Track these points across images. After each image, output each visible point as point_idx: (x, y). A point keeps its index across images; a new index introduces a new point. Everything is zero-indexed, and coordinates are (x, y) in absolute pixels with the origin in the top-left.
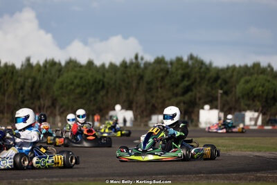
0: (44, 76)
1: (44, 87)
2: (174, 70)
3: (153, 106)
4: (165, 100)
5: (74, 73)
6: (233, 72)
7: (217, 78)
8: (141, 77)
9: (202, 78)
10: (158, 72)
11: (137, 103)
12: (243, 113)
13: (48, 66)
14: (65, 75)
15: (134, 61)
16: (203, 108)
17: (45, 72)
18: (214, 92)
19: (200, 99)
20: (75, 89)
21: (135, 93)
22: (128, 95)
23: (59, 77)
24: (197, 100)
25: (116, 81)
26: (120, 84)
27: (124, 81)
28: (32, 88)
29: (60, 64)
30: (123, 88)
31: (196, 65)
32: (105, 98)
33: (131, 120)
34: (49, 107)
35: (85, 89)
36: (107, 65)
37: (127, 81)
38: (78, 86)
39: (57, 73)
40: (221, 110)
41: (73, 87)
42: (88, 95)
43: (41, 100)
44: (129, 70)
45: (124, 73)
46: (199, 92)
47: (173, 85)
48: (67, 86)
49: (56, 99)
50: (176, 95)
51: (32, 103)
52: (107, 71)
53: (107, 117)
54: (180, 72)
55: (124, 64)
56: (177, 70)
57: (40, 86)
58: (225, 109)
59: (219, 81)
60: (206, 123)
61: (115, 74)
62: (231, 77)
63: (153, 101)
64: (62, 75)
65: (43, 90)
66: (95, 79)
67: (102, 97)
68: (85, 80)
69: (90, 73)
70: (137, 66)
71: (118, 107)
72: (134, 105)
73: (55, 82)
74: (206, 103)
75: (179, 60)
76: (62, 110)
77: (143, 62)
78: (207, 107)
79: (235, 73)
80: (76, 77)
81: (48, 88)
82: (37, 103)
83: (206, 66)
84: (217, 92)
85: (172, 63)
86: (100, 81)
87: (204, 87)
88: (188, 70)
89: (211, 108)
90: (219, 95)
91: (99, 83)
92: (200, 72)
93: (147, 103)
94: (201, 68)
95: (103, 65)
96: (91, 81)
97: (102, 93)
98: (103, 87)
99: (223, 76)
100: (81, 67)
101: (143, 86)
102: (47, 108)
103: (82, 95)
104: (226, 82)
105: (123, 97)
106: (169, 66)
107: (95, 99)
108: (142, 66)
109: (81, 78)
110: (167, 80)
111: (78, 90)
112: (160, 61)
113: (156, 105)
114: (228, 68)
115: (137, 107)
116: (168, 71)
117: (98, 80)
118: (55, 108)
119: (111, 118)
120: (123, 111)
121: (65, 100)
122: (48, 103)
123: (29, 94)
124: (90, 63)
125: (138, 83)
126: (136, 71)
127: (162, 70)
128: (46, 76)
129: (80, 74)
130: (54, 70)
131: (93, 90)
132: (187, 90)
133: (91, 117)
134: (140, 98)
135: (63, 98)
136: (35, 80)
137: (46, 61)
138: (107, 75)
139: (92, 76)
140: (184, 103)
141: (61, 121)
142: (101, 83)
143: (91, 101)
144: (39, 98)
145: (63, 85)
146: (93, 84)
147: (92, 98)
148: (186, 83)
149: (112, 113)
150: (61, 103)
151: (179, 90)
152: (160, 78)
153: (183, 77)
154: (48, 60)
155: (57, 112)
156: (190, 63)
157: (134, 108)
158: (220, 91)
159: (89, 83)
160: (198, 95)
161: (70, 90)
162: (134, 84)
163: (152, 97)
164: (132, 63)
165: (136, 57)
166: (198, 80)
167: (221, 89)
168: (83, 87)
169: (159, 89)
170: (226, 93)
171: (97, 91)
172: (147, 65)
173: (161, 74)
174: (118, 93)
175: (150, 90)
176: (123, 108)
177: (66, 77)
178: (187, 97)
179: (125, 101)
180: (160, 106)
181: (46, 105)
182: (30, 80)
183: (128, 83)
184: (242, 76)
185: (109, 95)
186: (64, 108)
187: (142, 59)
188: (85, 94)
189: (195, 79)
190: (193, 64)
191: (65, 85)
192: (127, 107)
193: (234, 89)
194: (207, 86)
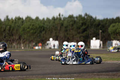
0: (15, 25)
1: (15, 30)
2: (78, 21)
3: (68, 38)
4: (74, 36)
5: (30, 23)
6: (106, 21)
7: (99, 25)
8: (62, 25)
9: (92, 25)
10: (70, 22)
11: (60, 37)
12: (112, 41)
13: (17, 20)
14: (25, 24)
15: (58, 17)
16: (92, 39)
17: (16, 23)
18: (97, 31)
19: (91, 35)
20: (30, 31)
21: (59, 32)
22: (56, 33)
23: (22, 25)
24: (89, 35)
25: (50, 26)
26: (52, 28)
27: (54, 26)
28: (9, 30)
29: (23, 19)
30: (53, 30)
31: (89, 18)
32: (45, 35)
33: (58, 45)
34: (18, 40)
35: (35, 30)
36: (45, 19)
37: (55, 26)
38: (32, 29)
39: (21, 23)
40: (101, 40)
41: (29, 30)
42: (36, 34)
43: (14, 36)
44: (56, 21)
45: (54, 22)
46: (90, 31)
47: (77, 28)
48: (26, 29)
49: (21, 36)
50: (79, 33)
51: (9, 38)
52: (46, 22)
53: (46, 44)
54: (81, 22)
55: (54, 18)
56: (79, 21)
57: (13, 29)
58: (103, 40)
59: (100, 26)
60: (94, 46)
61: (49, 23)
62: (106, 24)
63: (68, 36)
64: (24, 24)
65: (15, 31)
66: (40, 26)
67: (43, 34)
68: (35, 26)
69: (37, 23)
70: (60, 19)
71: (51, 39)
72: (59, 38)
73: (20, 27)
74: (94, 37)
75: (80, 16)
76: (24, 41)
77: (63, 17)
78: (94, 39)
79: (107, 22)
80: (30, 25)
81: (17, 30)
82: (12, 38)
83: (93, 19)
84: (99, 31)
85: (77, 18)
86: (42, 27)
87: (93, 29)
88: (85, 21)
89: (96, 39)
90: (100, 33)
91: (42, 28)
92: (91, 22)
93: (65, 37)
94: (91, 20)
95: (44, 19)
96: (38, 27)
97: (43, 32)
98: (44, 29)
99: (102, 24)
100: (33, 20)
101: (63, 29)
102: (17, 40)
103: (33, 34)
104: (103, 26)
105: (54, 34)
106: (76, 19)
107: (40, 35)
108: (62, 19)
109: (33, 25)
110: (75, 26)
111: (31, 31)
112: (71, 17)
113: (69, 38)
114: (104, 20)
115: (60, 39)
116: (75, 22)
117: (41, 26)
118: (20, 40)
119: (48, 44)
120: (54, 41)
121: (26, 36)
122: (17, 37)
123: (8, 34)
124: (37, 18)
125: (61, 27)
126: (59, 22)
127: (72, 21)
128: (16, 25)
129: (32, 24)
130: (20, 22)
131: (39, 31)
132: (85, 30)
133: (38, 44)
134: (62, 35)
135: (25, 35)
136: (11, 26)
137: (16, 17)
138: (45, 24)
139: (38, 24)
140: (83, 37)
141: (23, 46)
142: (43, 28)
143: (38, 36)
144: (13, 35)
145: (24, 29)
146: (39, 28)
147: (39, 35)
148: (84, 27)
149: (48, 42)
150: (23, 38)
151: (81, 30)
152: (71, 25)
153: (83, 24)
154: (17, 17)
155: (22, 42)
156: (86, 17)
157: (59, 40)
158: (101, 31)
159: (37, 28)
160: (90, 33)
161: (28, 31)
162: (59, 28)
163: (68, 34)
164: (57, 18)
165: (60, 15)
166: (90, 25)
167: (101, 30)
168: (34, 29)
169: (71, 30)
170: (103, 32)
171: (41, 32)
172: (65, 19)
173: (71, 23)
174: (51, 32)
175: (66, 31)
176: (53, 40)
177: (26, 25)
178: (84, 34)
179: (54, 36)
180: (71, 38)
181: (16, 39)
182: (8, 27)
183: (56, 27)
184: (111, 24)
185: (47, 33)
186: (25, 40)
187: (62, 16)
188: (35, 33)
189: (88, 25)
190: (87, 18)
191: (25, 29)
192: (55, 39)
193: (107, 30)
194: (94, 28)
